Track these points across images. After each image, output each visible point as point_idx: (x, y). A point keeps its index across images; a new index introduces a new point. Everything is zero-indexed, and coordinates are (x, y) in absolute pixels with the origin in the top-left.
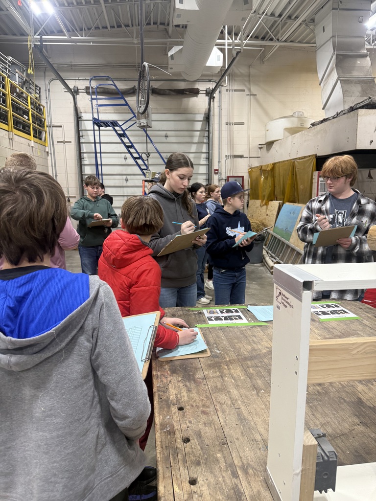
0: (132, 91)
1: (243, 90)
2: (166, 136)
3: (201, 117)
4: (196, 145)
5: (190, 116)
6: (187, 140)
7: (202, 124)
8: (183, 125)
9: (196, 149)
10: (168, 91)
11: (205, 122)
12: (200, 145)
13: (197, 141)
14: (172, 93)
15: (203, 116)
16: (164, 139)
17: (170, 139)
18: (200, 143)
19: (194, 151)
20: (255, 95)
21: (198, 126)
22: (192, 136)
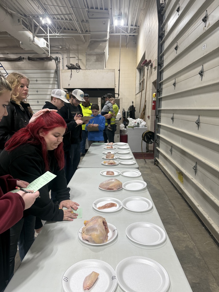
0: (18, 59)
1: (75, 57)
2: (37, 81)
3: (53, 71)
4: (51, 85)
5: (48, 71)
6: (47, 82)
7: (54, 74)
8: (45, 75)
9: (52, 87)
10: (35, 59)
11: (55, 74)
12: (54, 85)
13: (52, 83)
14: (38, 60)
15: (54, 70)
16: (35, 82)
17: (38, 82)
18: (53, 84)
19: (51, 88)
20: (81, 60)
21: (52, 75)
22: (49, 81)
